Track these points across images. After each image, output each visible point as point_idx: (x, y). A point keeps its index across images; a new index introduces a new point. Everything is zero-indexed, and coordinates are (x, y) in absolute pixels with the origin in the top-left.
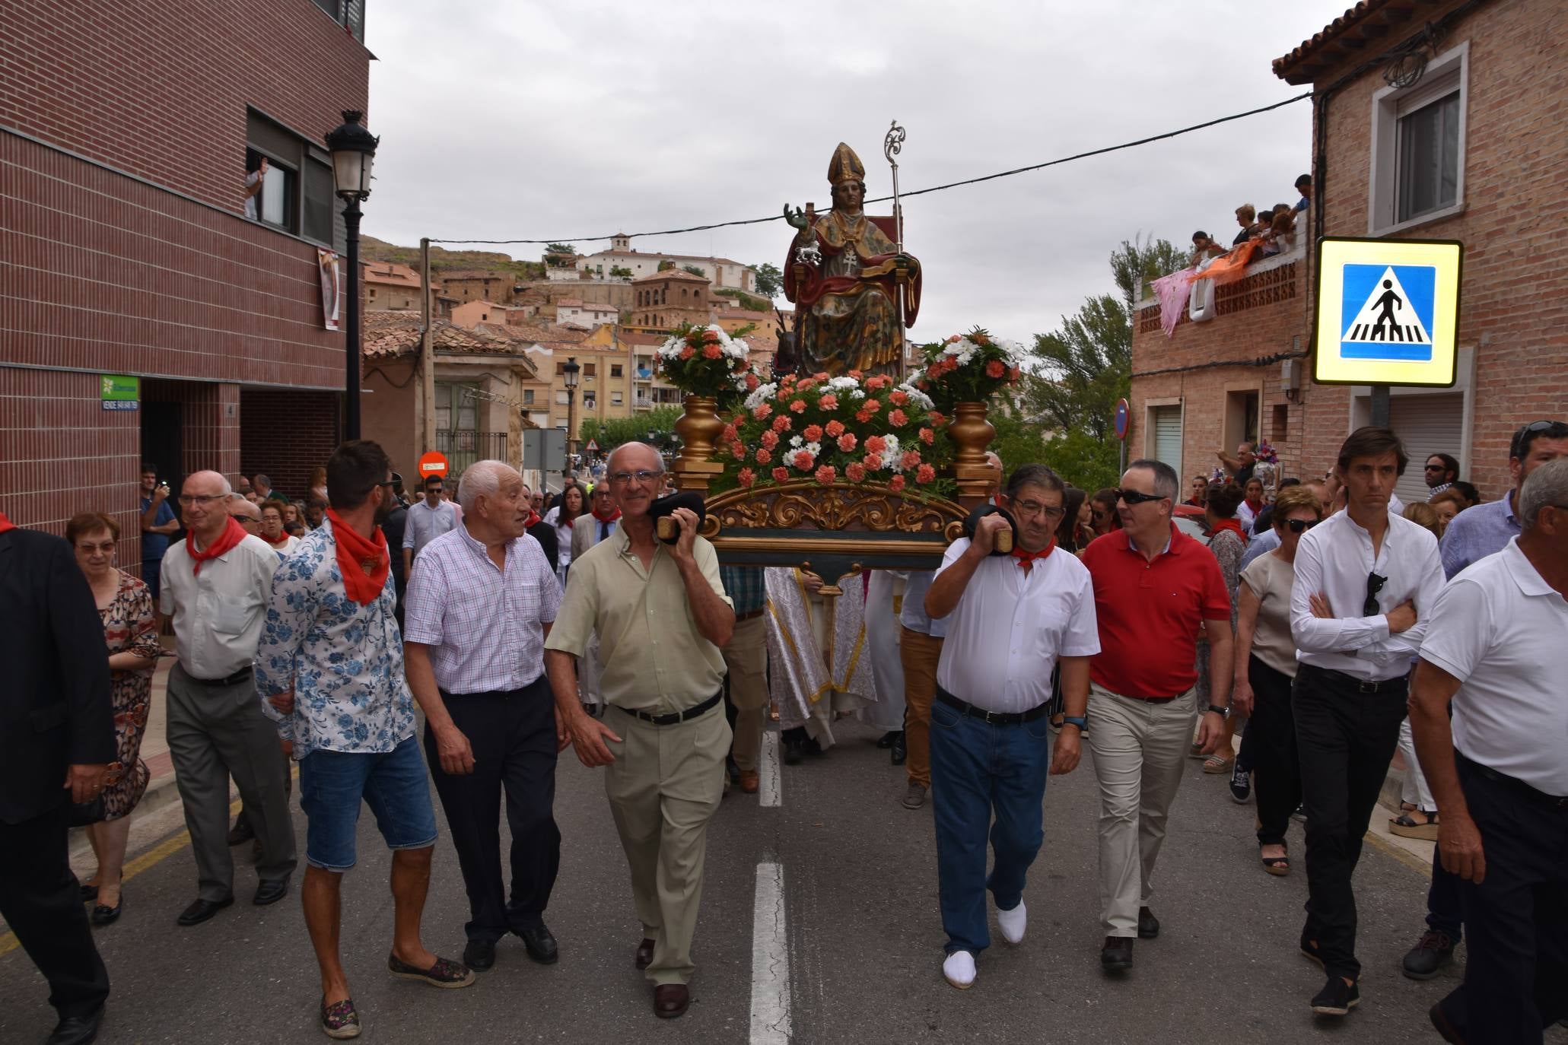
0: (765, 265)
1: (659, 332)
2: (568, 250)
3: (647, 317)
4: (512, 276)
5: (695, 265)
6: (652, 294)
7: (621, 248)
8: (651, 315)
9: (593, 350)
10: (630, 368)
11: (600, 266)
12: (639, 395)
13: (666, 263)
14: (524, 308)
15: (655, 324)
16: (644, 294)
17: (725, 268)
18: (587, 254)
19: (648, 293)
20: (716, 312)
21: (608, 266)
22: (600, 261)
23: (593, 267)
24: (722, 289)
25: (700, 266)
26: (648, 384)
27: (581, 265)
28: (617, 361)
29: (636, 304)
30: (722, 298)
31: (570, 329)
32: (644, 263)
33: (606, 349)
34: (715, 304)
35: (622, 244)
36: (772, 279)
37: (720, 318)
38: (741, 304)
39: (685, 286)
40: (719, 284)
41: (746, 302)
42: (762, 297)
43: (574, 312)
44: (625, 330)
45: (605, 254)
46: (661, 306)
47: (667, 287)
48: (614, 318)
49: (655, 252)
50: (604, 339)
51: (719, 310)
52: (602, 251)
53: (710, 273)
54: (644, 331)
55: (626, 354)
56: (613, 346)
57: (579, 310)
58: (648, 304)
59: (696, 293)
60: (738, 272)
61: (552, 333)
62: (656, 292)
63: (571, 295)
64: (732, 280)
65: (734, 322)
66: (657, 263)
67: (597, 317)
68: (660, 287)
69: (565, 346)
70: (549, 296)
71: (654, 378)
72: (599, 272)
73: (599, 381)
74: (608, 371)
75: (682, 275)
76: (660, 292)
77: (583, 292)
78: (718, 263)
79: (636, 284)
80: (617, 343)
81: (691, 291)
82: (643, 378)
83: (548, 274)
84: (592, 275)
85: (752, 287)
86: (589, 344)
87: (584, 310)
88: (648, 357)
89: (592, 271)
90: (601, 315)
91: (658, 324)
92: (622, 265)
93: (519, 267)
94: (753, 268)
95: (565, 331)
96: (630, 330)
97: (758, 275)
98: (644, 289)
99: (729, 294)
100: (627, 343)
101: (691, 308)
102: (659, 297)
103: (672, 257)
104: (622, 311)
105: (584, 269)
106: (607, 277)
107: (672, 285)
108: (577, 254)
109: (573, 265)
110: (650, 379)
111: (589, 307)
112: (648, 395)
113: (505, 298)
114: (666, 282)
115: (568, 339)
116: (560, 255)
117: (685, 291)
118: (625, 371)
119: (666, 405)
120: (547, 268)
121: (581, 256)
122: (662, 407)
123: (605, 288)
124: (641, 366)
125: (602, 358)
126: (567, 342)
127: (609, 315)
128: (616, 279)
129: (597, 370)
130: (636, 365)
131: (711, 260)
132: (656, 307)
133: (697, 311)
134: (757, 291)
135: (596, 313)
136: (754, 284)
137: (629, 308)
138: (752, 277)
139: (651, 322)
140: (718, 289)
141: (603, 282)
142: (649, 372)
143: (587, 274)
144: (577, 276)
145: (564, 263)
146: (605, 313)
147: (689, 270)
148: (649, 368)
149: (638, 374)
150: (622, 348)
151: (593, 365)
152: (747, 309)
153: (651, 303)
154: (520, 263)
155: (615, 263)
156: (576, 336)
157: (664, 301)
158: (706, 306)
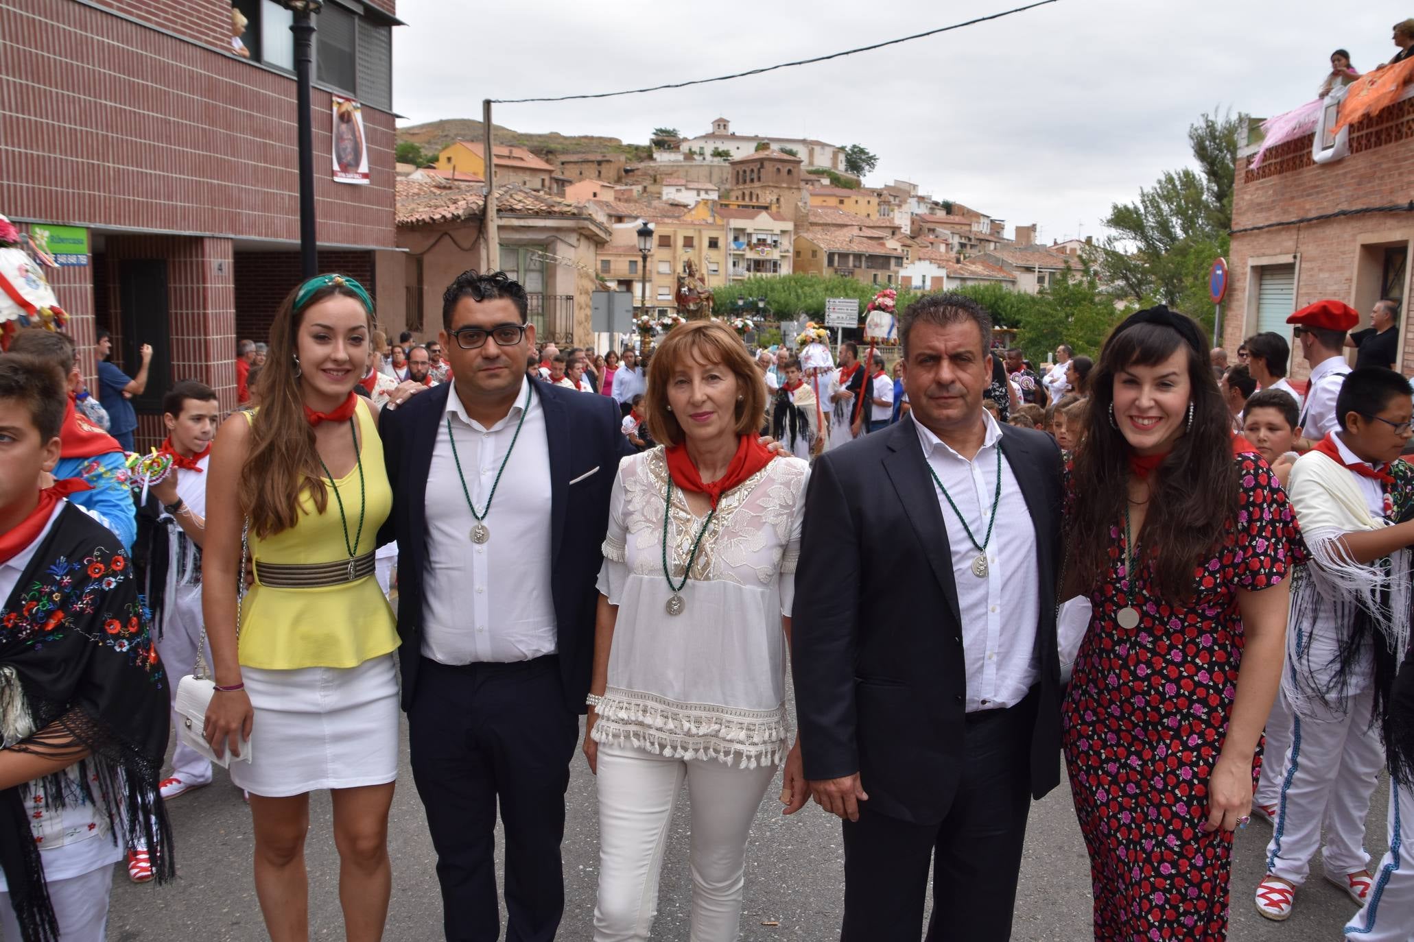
0: (854, 146)
1: (753, 207)
2: (671, 134)
3: (744, 194)
4: (623, 158)
5: (789, 146)
6: (748, 173)
7: (722, 131)
8: (747, 193)
9: (693, 224)
10: (726, 240)
11: (702, 148)
12: (734, 264)
13: (763, 145)
14: (633, 187)
15: (751, 199)
16: (741, 173)
17: (817, 149)
18: (690, 137)
19: (745, 172)
20: (807, 190)
21: (709, 148)
22: (702, 143)
23: (696, 149)
24: (814, 168)
25: (794, 147)
26: (742, 255)
27: (684, 148)
28: (714, 234)
29: (734, 182)
30: (813, 177)
31: (672, 205)
32: (742, 144)
33: (703, 223)
34: (807, 182)
35: (722, 127)
36: (860, 159)
37: (811, 195)
38: (832, 182)
39: (779, 165)
40: (811, 163)
41: (836, 181)
42: (851, 175)
43: (678, 190)
44: (721, 205)
45: (707, 137)
46: (756, 184)
47: (762, 166)
48: (714, 196)
49: (753, 135)
50: (704, 214)
51: (811, 188)
52: (703, 134)
53: (802, 153)
54: (739, 206)
55: (722, 228)
56: (710, 220)
57: (683, 188)
58: (745, 182)
59: (789, 172)
60: (829, 153)
61: (655, 208)
62: (752, 171)
63: (675, 175)
64: (823, 161)
65: (825, 198)
66: (754, 145)
67: (698, 195)
68: (756, 167)
69: (667, 220)
70: (655, 176)
71: (748, 249)
72: (701, 154)
73: (697, 252)
74: (706, 243)
75: (776, 155)
76: (756, 170)
77: (687, 172)
78: (810, 144)
79: (733, 164)
80: (714, 217)
81: (784, 171)
82: (738, 249)
83: (655, 156)
84: (695, 157)
85: (842, 166)
86: (688, 218)
87: (687, 189)
88: (743, 230)
89: (695, 153)
90: (702, 193)
91: (754, 200)
92: (722, 147)
93: (628, 150)
94: (843, 149)
95: (667, 207)
96: (727, 205)
97: (847, 155)
98: (741, 168)
99: (820, 173)
100: (723, 217)
101: (784, 185)
102: (755, 176)
103: (769, 139)
104: (722, 190)
105: (687, 151)
106: (708, 157)
107: (766, 164)
108: (681, 137)
109: (677, 148)
110: (744, 250)
111: (691, 185)
112: (742, 265)
113: (616, 178)
114: (761, 161)
115: (670, 214)
116: (666, 138)
117: (779, 170)
118: (721, 243)
119: (759, 274)
120: (654, 150)
121: (685, 140)
122: (755, 276)
123: (707, 168)
124: (736, 239)
125: (700, 231)
126: (669, 217)
127: (710, 192)
128: (718, 159)
129: (696, 242)
130: (731, 237)
131: (804, 142)
132: (753, 185)
133: (790, 188)
134: (846, 170)
135: (698, 191)
136: (844, 163)
137: (728, 186)
138: (842, 157)
139: (747, 198)
140: (810, 168)
141: (705, 163)
142: (743, 244)
143: (690, 155)
144: (681, 157)
145: (669, 146)
146: (707, 191)
147: (783, 151)
148: (743, 240)
149: (733, 246)
150: (719, 221)
151: (692, 238)
152: (837, 186)
153: (748, 180)
154: (630, 146)
155: (716, 145)
156: (677, 211)
157: (759, 179)
158: (798, 183)
